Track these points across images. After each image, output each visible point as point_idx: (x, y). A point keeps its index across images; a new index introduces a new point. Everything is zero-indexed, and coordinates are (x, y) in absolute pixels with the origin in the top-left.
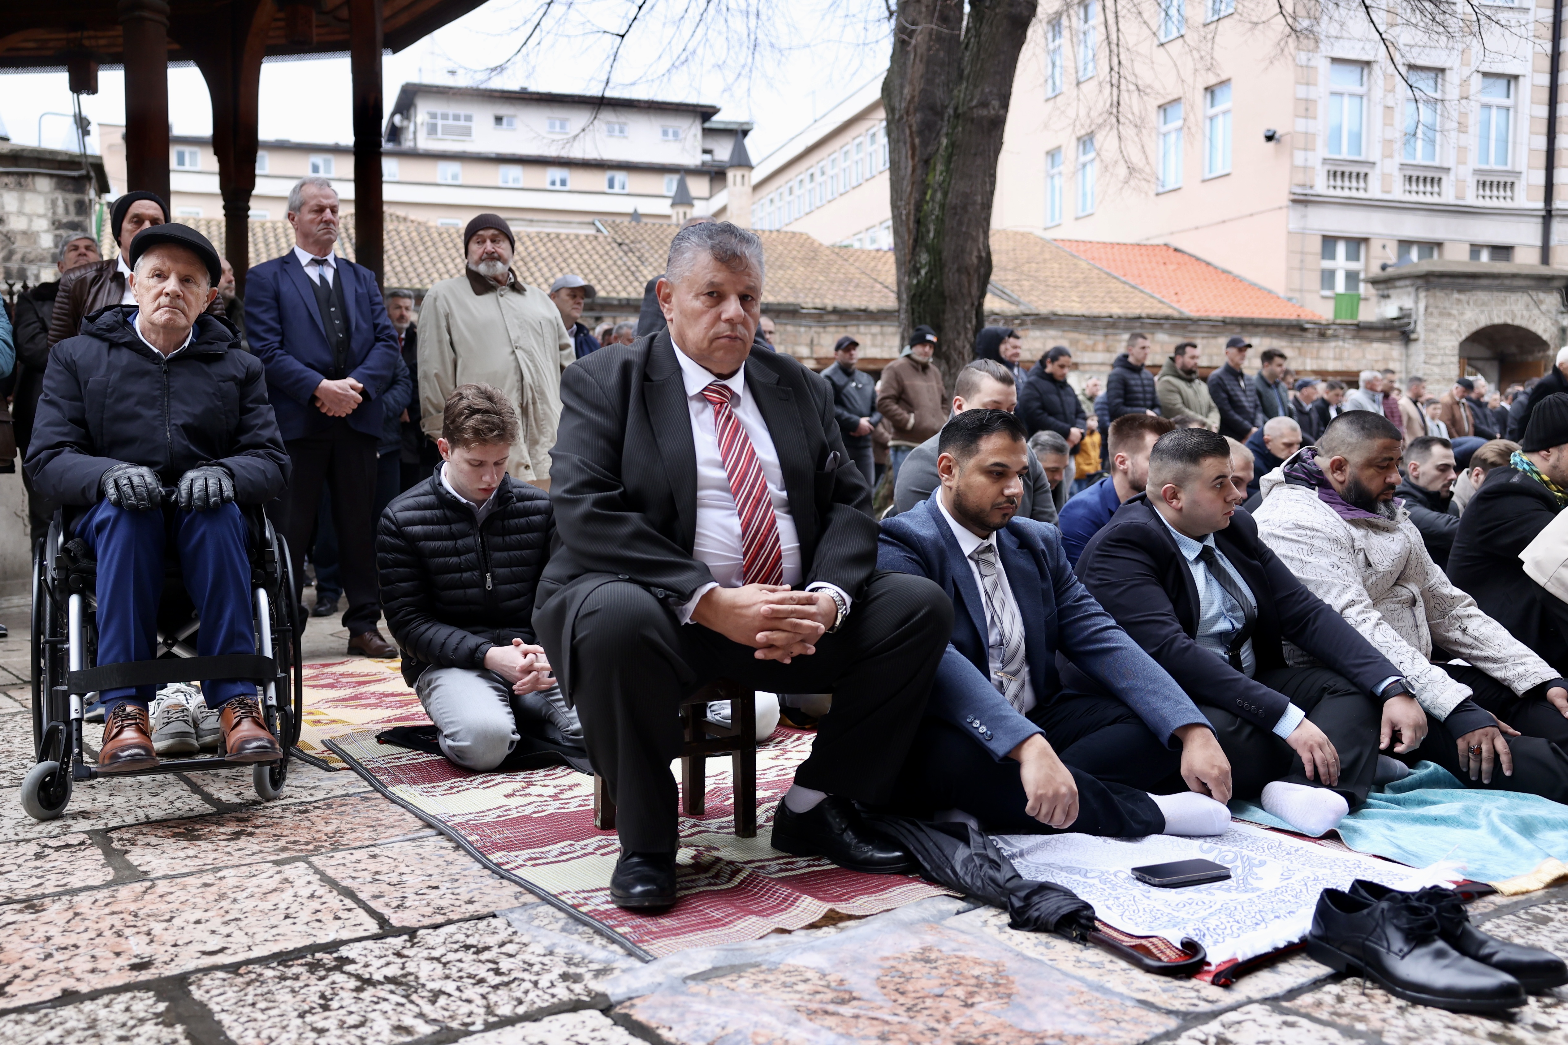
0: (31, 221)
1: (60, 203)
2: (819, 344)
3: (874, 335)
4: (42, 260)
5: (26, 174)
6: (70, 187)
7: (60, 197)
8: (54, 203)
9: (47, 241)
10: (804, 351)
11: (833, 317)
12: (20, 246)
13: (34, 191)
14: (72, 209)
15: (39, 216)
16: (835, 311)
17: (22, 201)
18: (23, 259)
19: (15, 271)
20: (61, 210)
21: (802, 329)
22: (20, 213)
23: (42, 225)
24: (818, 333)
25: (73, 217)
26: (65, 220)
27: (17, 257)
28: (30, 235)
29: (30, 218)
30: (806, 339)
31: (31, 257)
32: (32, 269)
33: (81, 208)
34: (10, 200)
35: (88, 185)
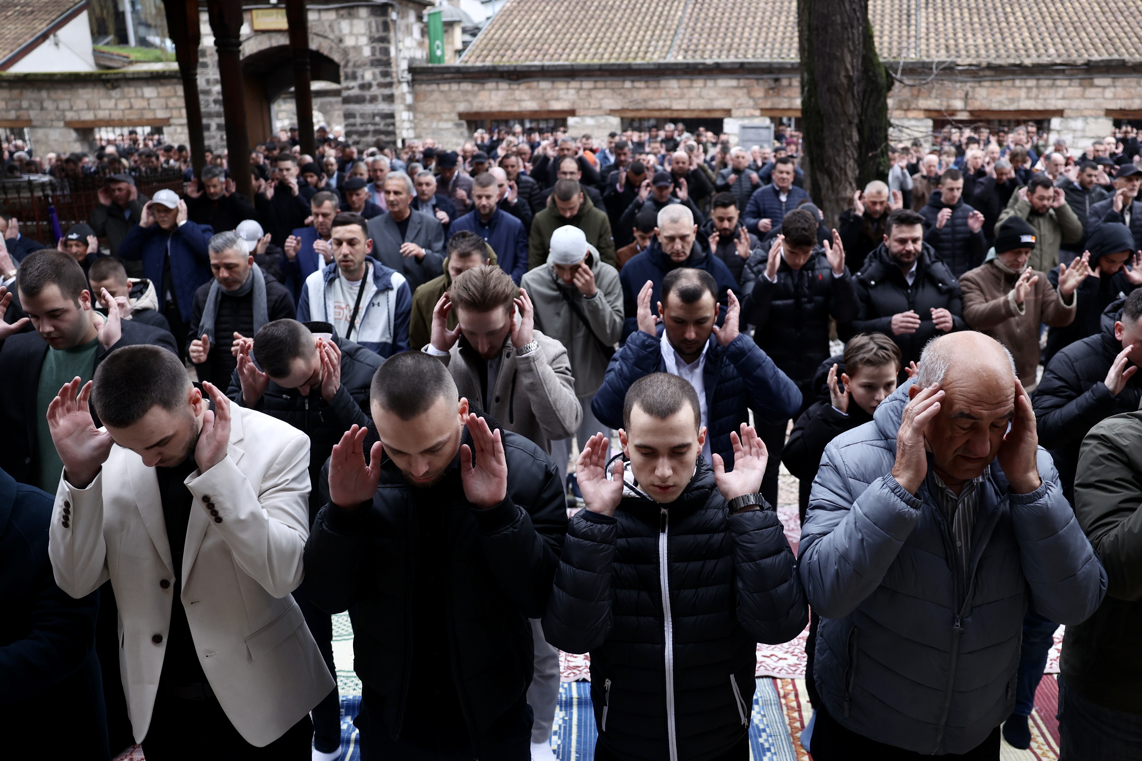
0: (357, 39)
1: (374, 24)
2: (973, 98)
3: (1029, 88)
4: (365, 65)
5: (352, 7)
6: (379, 12)
7: (373, 20)
8: (370, 25)
9: (367, 52)
10: (958, 104)
11: (988, 73)
12: (352, 56)
13: (358, 18)
14: (381, 28)
15: (363, 35)
16: (990, 67)
17: (352, 25)
18: (354, 65)
19: (350, 74)
20: (374, 29)
21: (958, 85)
22: (351, 34)
23: (364, 40)
24: (973, 88)
25: (382, 34)
26: (377, 36)
27: (351, 64)
28: (357, 49)
29: (357, 36)
30: (961, 94)
31: (359, 63)
32: (360, 72)
33: (386, 27)
34: (345, 26)
35: (390, 10)
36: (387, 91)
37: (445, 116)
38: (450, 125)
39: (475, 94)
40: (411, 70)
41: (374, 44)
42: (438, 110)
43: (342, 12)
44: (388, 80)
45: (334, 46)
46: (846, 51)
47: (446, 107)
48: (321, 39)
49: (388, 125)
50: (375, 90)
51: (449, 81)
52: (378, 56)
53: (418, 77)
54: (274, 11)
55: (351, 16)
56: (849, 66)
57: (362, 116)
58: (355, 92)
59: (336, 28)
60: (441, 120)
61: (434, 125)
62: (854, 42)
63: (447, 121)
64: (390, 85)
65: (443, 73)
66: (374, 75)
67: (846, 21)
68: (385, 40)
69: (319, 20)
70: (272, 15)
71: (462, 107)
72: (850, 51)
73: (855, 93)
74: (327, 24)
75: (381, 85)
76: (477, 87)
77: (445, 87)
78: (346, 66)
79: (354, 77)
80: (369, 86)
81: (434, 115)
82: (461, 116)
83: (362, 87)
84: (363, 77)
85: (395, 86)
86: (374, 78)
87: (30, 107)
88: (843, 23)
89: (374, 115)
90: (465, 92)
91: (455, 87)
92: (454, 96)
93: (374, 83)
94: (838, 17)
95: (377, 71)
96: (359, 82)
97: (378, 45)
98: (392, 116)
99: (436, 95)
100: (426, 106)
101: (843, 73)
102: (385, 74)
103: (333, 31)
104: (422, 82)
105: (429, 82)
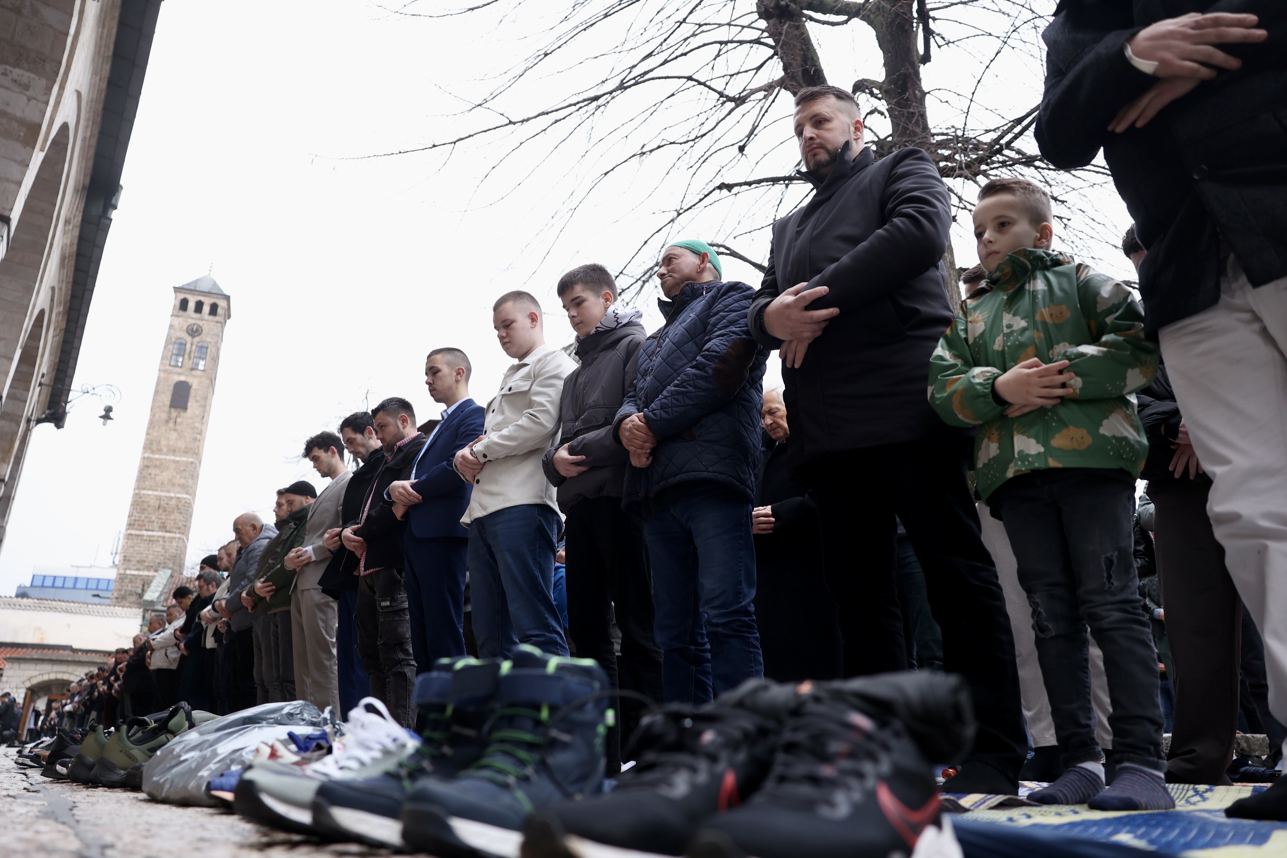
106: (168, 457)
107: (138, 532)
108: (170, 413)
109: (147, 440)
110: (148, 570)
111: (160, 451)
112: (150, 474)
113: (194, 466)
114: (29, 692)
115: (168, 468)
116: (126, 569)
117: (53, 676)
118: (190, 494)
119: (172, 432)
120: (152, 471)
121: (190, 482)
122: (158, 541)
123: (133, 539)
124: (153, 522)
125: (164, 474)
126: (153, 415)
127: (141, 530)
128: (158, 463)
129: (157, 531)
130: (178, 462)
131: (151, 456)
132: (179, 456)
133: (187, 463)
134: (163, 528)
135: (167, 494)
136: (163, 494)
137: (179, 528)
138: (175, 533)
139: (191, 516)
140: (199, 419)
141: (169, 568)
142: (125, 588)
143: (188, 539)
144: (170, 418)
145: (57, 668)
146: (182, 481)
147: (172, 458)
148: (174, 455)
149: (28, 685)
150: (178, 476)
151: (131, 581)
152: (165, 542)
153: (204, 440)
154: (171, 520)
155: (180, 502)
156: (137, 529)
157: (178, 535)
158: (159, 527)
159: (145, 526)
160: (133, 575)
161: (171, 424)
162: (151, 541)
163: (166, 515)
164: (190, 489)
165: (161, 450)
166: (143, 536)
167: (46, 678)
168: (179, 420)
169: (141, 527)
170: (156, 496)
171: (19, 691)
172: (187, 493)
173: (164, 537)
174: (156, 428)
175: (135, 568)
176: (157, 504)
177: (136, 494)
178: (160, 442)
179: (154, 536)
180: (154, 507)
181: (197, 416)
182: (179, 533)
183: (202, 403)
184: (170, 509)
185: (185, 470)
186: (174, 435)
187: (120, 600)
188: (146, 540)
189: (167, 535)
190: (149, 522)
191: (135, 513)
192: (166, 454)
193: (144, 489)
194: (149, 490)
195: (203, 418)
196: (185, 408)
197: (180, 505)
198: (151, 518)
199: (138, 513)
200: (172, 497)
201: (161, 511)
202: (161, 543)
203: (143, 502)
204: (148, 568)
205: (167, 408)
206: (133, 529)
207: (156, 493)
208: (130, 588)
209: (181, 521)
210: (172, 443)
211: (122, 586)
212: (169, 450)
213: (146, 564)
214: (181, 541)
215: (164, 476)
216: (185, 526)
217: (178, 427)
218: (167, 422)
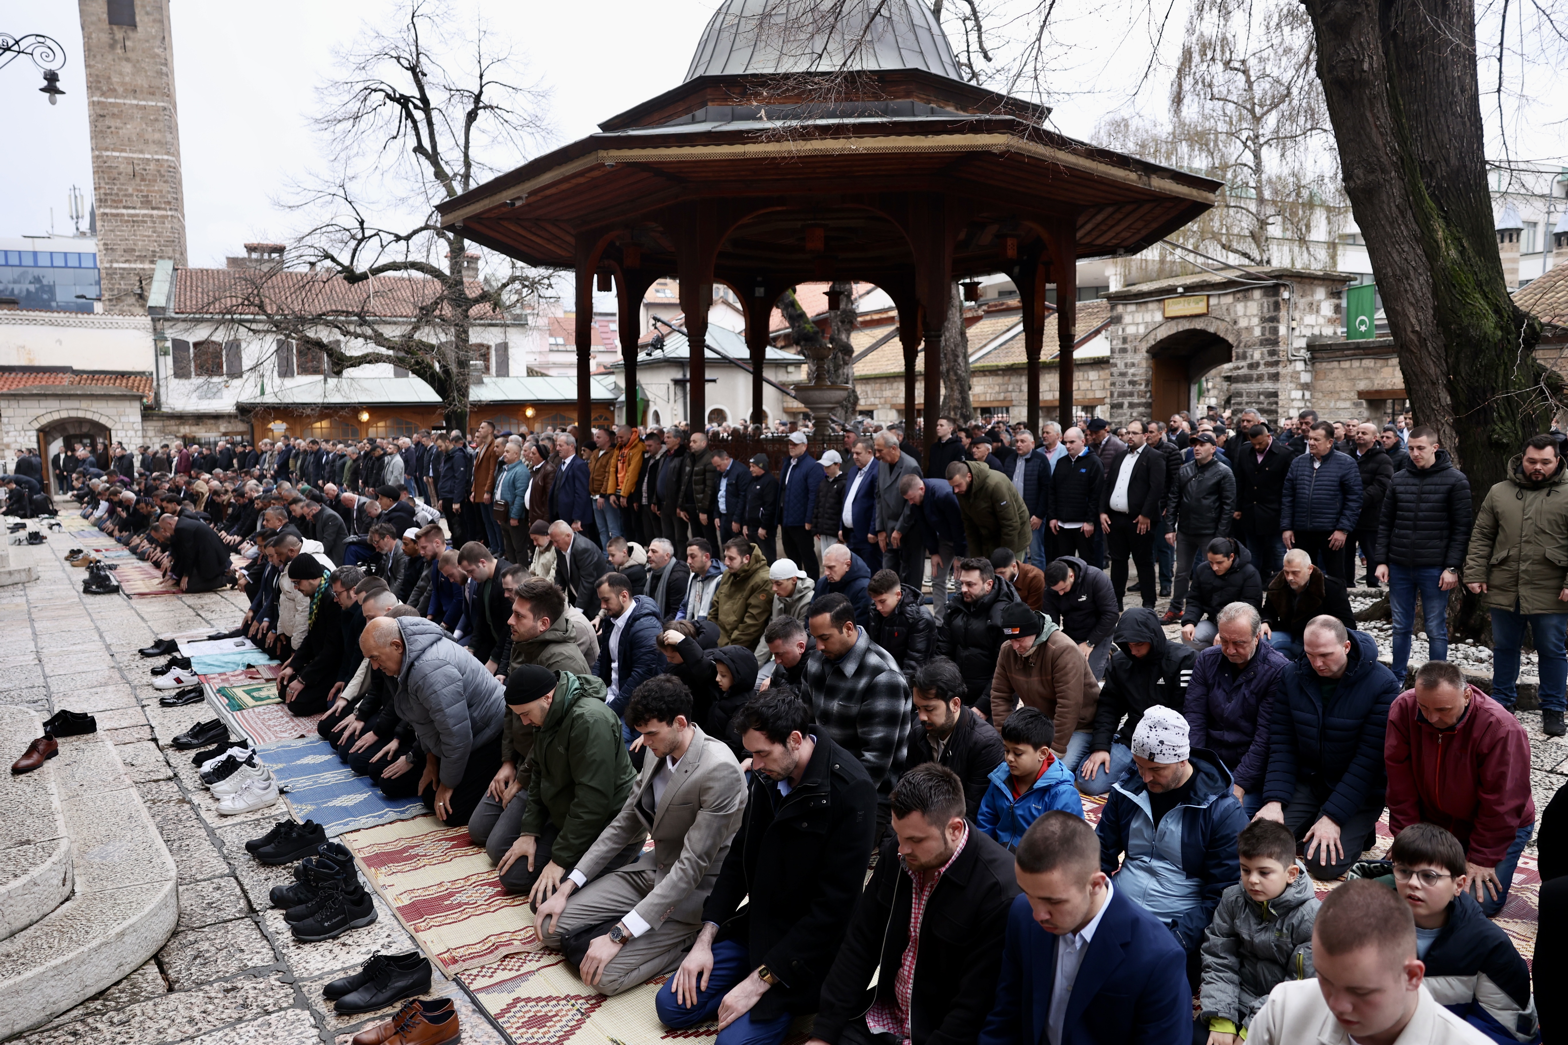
0: (1250, 320)
1: (1265, 305)
4: (1255, 345)
6: (1271, 293)
7: (1265, 301)
8: (1262, 306)
9: (1257, 332)
12: (1244, 337)
13: (1253, 300)
14: (1272, 308)
15: (1255, 316)
17: (1246, 307)
18: (1246, 345)
19: (1241, 354)
20: (1265, 310)
22: (1245, 315)
23: (1255, 321)
25: (1273, 314)
26: (1268, 316)
27: (1242, 345)
28: (1249, 329)
29: (1249, 317)
31: (1249, 343)
32: (1249, 351)
33: (1277, 306)
34: (1240, 308)
35: (1282, 289)
36: (1272, 370)
37: (1343, 395)
38: (1348, 404)
39: (1377, 371)
40: (1310, 347)
41: (1265, 324)
42: (1338, 389)
43: (1238, 295)
44: (1275, 358)
45: (1230, 327)
46: (1406, 304)
47: (1345, 385)
48: (1219, 322)
49: (1271, 404)
50: (1262, 369)
51: (1350, 357)
52: (1268, 335)
53: (1317, 355)
54: (1182, 299)
55: (1246, 299)
56: (1414, 321)
57: (1249, 394)
58: (1244, 371)
59: (1232, 311)
60: (1339, 399)
61: (1332, 405)
62: (1414, 295)
63: (1345, 400)
64: (1277, 363)
65: (1343, 350)
66: (1262, 354)
67: (1398, 272)
68: (1275, 319)
69: (1219, 304)
70: (1179, 303)
71: (1362, 385)
72: (1411, 304)
73: (1430, 348)
74: (1224, 308)
75: (1268, 364)
76: (1380, 363)
77: (1346, 365)
78: (1238, 346)
79: (1244, 357)
80: (1258, 364)
81: (1332, 393)
82: (1361, 394)
83: (1251, 366)
84: (1252, 356)
85: (1281, 365)
86: (1262, 358)
87: (1013, 391)
88: (1394, 275)
89: (1259, 394)
90: (1367, 369)
91: (1356, 363)
92: (1355, 373)
93: (1262, 362)
94: (1389, 269)
95: (1265, 350)
96: (1249, 361)
97: (1268, 325)
98: (1275, 394)
99: (1337, 373)
100: (1325, 385)
101: (1409, 329)
102: (1272, 353)
103: (1229, 314)
104: (1323, 360)
105: (1330, 360)
106: (128, 101)
107: (114, 211)
108: (112, 33)
109: (89, 75)
110: (142, 262)
111: (113, 91)
112: (109, 127)
113: (167, 113)
114: (41, 434)
115: (132, 118)
116: (111, 262)
117: (64, 415)
118: (173, 155)
119: (124, 63)
120: (108, 122)
121: (169, 137)
122: (145, 222)
123: (109, 221)
124: (131, 195)
125: (128, 126)
126: (87, 37)
127: (117, 208)
128: (116, 110)
129: (140, 208)
130: (145, 107)
131: (102, 99)
132: (144, 100)
133: (156, 109)
134: (147, 203)
135: (141, 156)
136: (135, 155)
137: (169, 203)
138: (165, 209)
139: (180, 184)
140: (158, 43)
141: (170, 258)
142: (117, 286)
143: (183, 216)
144: (115, 42)
145: (66, 404)
146: (157, 136)
147: (135, 102)
148: (135, 98)
149: (37, 426)
150: (150, 129)
151: (122, 278)
152: (154, 223)
153: (172, 72)
154: (156, 192)
155: (162, 166)
156: (111, 207)
157: (169, 213)
158: (142, 203)
159: (121, 201)
160: (124, 269)
161: (119, 51)
162: (135, 222)
163: (145, 185)
164: (170, 146)
165: (115, 90)
166: (123, 215)
167: (56, 416)
168: (128, 43)
169: (116, 204)
170: (126, 158)
171: (29, 433)
172: (168, 153)
173: (151, 216)
174: (99, 57)
175: (123, 259)
176: (130, 170)
177: (98, 157)
178: (109, 78)
179: (137, 215)
180: (127, 174)
181: (154, 37)
182: (171, 209)
183: (157, 16)
184: (149, 177)
185: (156, 120)
186: (127, 68)
187: (114, 302)
188: (128, 221)
189: (155, 212)
190: (126, 195)
191: (102, 185)
192: (125, 98)
193: (107, 149)
194: (113, 150)
195: (164, 39)
196: (133, 25)
197: (162, 170)
198: (126, 190)
199: (107, 183)
200: (148, 159)
201: (138, 179)
202: (149, 224)
203: (110, 167)
204: (141, 258)
205: (106, 25)
206: (106, 207)
207: (124, 154)
208: (123, 287)
209: (169, 192)
210: (127, 79)
211: (113, 284)
212: (126, 90)
213: (137, 254)
214: (175, 221)
215: (130, 129)
216: (177, 199)
217: (130, 54)
218: (112, 46)
